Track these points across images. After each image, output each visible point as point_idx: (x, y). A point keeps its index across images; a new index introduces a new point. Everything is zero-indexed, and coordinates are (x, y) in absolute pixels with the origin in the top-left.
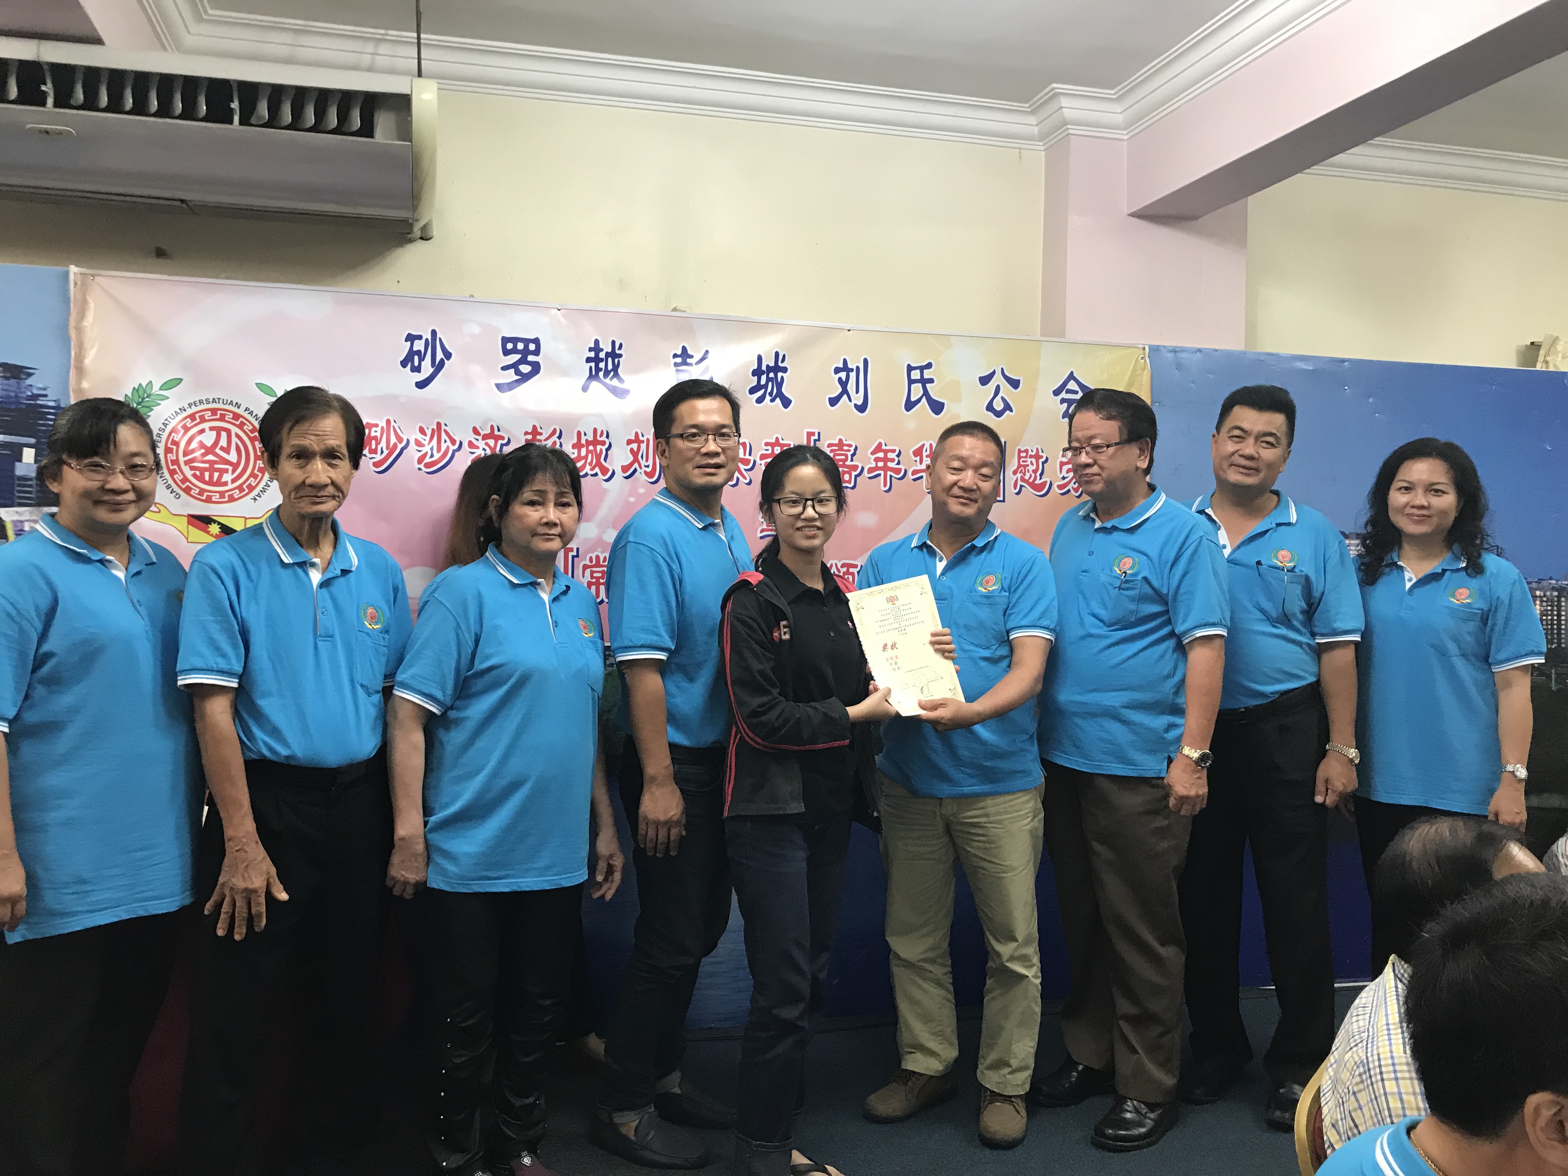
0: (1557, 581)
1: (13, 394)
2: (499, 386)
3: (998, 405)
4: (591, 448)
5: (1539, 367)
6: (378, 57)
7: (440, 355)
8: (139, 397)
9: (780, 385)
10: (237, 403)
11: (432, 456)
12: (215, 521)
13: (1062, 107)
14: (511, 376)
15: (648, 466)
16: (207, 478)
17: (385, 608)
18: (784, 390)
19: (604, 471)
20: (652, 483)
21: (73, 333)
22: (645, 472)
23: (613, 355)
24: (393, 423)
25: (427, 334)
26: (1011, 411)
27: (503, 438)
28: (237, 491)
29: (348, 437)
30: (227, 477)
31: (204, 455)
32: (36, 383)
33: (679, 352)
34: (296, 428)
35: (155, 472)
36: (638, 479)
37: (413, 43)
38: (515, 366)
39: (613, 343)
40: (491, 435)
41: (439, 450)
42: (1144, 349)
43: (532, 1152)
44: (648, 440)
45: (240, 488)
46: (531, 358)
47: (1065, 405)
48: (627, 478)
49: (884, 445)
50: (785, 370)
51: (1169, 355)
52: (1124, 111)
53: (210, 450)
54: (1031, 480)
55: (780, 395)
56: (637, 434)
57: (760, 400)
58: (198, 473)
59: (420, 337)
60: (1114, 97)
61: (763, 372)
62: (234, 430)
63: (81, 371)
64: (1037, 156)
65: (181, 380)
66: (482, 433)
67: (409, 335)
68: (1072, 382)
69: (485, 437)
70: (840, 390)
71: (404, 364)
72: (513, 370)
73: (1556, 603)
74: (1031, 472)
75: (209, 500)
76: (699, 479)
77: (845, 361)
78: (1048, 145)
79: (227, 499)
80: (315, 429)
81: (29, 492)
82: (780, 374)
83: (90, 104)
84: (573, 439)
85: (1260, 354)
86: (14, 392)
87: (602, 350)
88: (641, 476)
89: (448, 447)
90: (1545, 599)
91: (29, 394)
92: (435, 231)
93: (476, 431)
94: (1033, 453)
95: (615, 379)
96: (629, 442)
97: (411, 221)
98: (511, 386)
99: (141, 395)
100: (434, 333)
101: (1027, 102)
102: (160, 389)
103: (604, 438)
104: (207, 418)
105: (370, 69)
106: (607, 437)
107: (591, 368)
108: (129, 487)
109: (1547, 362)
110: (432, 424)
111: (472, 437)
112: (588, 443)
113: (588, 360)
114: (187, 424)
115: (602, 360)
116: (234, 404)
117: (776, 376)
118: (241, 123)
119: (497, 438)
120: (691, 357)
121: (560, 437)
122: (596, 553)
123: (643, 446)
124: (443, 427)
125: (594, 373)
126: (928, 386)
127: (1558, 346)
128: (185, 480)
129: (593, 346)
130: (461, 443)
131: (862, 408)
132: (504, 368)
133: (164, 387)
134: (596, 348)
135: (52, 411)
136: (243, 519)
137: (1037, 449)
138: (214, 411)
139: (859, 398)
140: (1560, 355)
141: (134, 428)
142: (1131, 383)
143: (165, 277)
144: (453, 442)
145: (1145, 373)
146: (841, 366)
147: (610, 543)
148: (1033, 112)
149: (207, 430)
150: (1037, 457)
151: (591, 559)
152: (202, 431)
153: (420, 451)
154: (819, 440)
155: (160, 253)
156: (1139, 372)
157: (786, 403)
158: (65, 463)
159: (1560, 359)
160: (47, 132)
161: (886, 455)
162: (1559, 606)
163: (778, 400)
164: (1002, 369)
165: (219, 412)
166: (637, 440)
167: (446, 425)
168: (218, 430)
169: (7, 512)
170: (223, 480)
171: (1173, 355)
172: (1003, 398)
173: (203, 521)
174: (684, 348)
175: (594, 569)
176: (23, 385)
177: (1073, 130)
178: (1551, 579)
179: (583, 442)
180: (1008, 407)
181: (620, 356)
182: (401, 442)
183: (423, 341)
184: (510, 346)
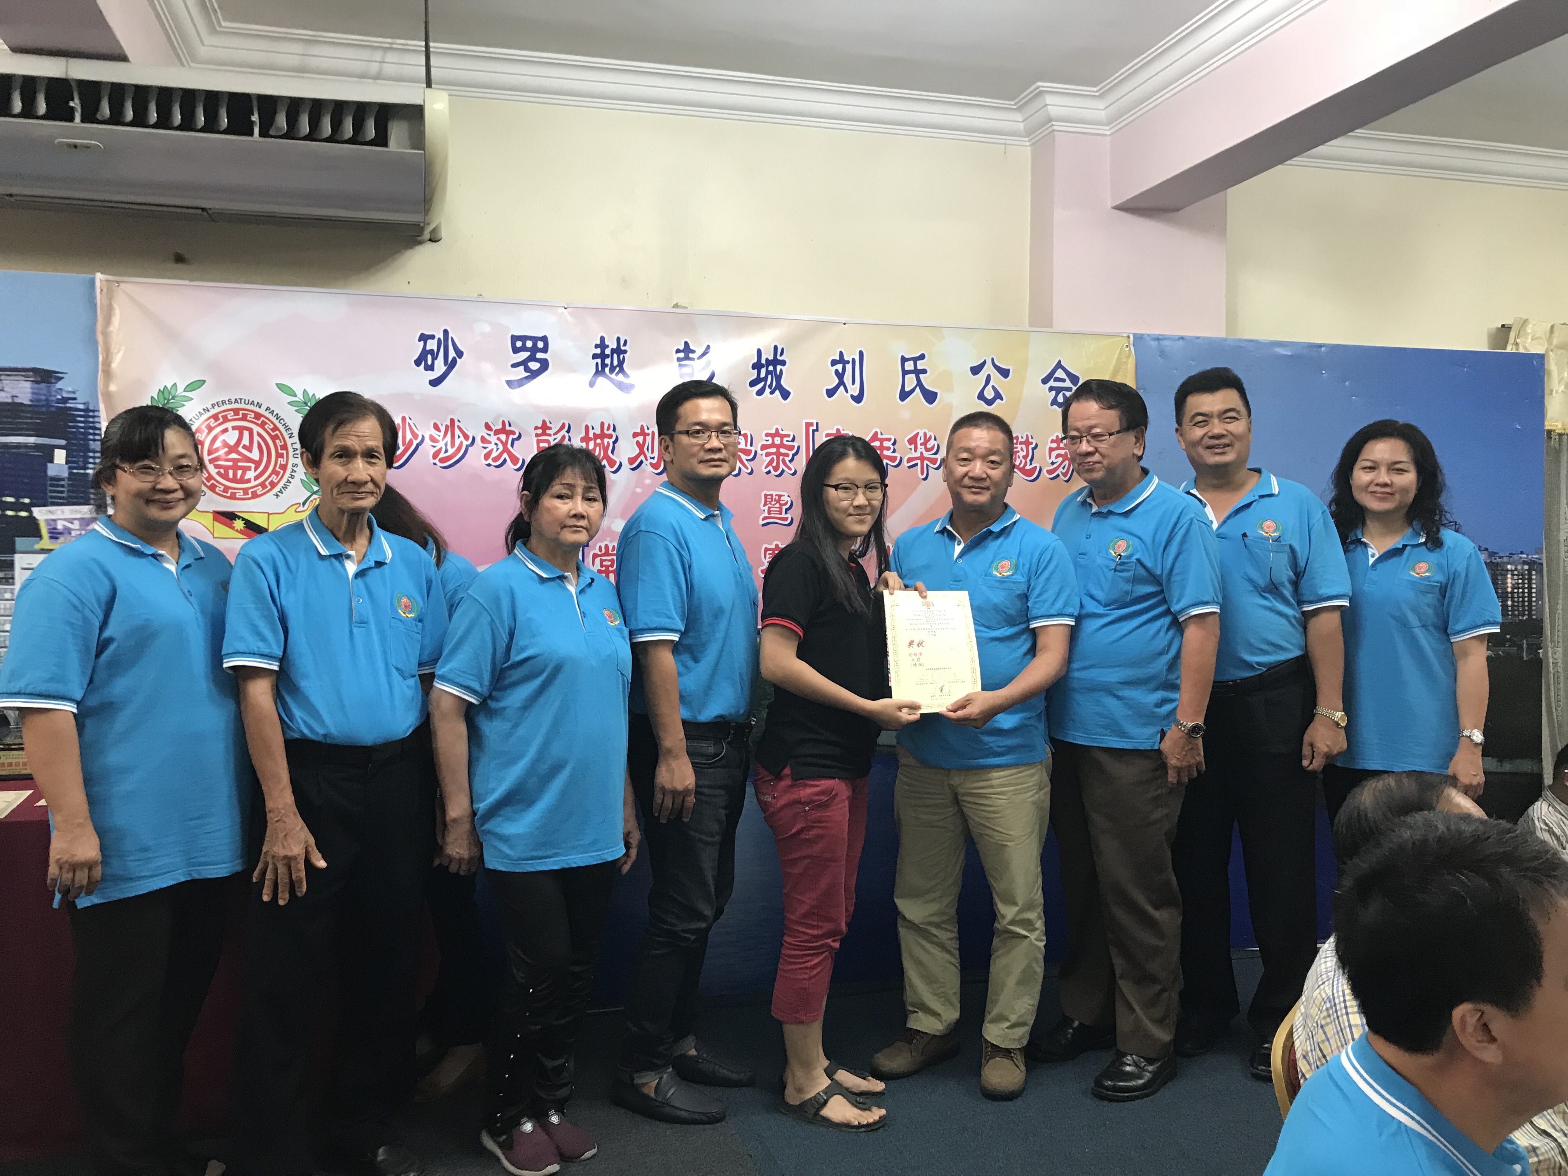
0: (1528, 555)
1: (43, 398)
2: (509, 383)
3: (989, 394)
4: (599, 441)
5: (1510, 349)
6: (385, 65)
7: (452, 354)
8: (165, 399)
9: (779, 378)
10: (258, 403)
11: (446, 451)
12: (239, 517)
13: (1046, 105)
14: (521, 372)
15: (653, 458)
16: (231, 476)
17: (419, 599)
18: (783, 383)
19: (612, 463)
20: (657, 474)
21: (100, 338)
22: (651, 464)
23: (618, 351)
24: (408, 420)
25: (439, 333)
26: (1002, 399)
27: (513, 433)
28: (260, 487)
29: (384, 438)
30: (250, 475)
31: (228, 453)
32: (65, 386)
33: (682, 348)
34: (339, 430)
35: (199, 472)
36: (644, 471)
37: (421, 51)
38: (524, 363)
39: (618, 339)
40: (503, 430)
41: (453, 445)
42: (1129, 337)
43: (560, 1111)
44: (653, 433)
45: (263, 485)
46: (539, 355)
47: (1054, 392)
48: (633, 469)
49: (879, 434)
50: (783, 363)
51: (1154, 344)
52: (1106, 108)
53: (233, 449)
54: (1021, 466)
55: (779, 387)
56: (642, 427)
57: (760, 393)
58: (222, 471)
59: (432, 337)
60: (1097, 94)
61: (763, 366)
62: (256, 429)
63: (108, 374)
64: (1023, 151)
65: (204, 381)
66: (494, 428)
67: (422, 335)
68: (1060, 370)
69: (497, 432)
70: (837, 381)
71: (418, 363)
72: (522, 367)
73: (1527, 577)
74: (1021, 458)
75: (233, 497)
76: (706, 471)
77: (841, 354)
78: (1033, 141)
79: (250, 496)
80: (357, 430)
81: (62, 492)
82: (779, 367)
83: (116, 119)
84: (581, 433)
85: (1240, 340)
86: (45, 395)
87: (608, 346)
88: (647, 468)
89: (461, 443)
90: (1516, 573)
91: (59, 397)
92: (444, 233)
93: (488, 427)
94: (1024, 440)
95: (620, 375)
96: (635, 435)
97: (422, 225)
98: (521, 383)
99: (167, 397)
100: (446, 332)
101: (1013, 100)
102: (184, 391)
103: (611, 432)
104: (229, 418)
105: (378, 77)
106: (614, 430)
107: (597, 364)
108: (177, 486)
109: (1517, 344)
110: (446, 420)
111: (484, 432)
112: (596, 436)
113: (595, 356)
114: (211, 424)
115: (607, 356)
116: (256, 404)
117: (775, 369)
118: (261, 135)
119: (508, 433)
120: (693, 352)
121: (568, 431)
122: (605, 543)
123: (649, 439)
124: (457, 423)
125: (600, 369)
126: (921, 376)
127: (1527, 328)
128: (210, 477)
129: (598, 343)
130: (474, 439)
131: (858, 399)
132: (514, 366)
133: (188, 389)
134: (602, 345)
135: (82, 413)
136: (267, 515)
137: (1027, 436)
138: (236, 411)
139: (855, 390)
140: (1530, 337)
141: (178, 432)
142: (1116, 371)
143: (187, 282)
144: (466, 437)
145: (1130, 361)
146: (838, 358)
147: (617, 533)
148: (1019, 109)
149: (230, 429)
150: (1027, 443)
151: (600, 548)
152: (225, 431)
153: (434, 447)
154: (817, 430)
155: (179, 259)
156: (1124, 360)
157: (785, 395)
158: (118, 467)
159: (1529, 340)
160: (75, 146)
161: (882, 444)
162: (1530, 579)
163: (777, 392)
164: (993, 359)
165: (241, 412)
166: (643, 433)
167: (459, 421)
168: (241, 429)
169: (40, 511)
170: (246, 477)
171: (1157, 343)
172: (993, 387)
173: (228, 517)
174: (686, 343)
175: (604, 558)
176: (53, 389)
177: (1058, 126)
178: (1522, 553)
179: (591, 435)
180: (998, 396)
181: (625, 352)
182: (416, 439)
183: (436, 340)
184: (519, 344)
